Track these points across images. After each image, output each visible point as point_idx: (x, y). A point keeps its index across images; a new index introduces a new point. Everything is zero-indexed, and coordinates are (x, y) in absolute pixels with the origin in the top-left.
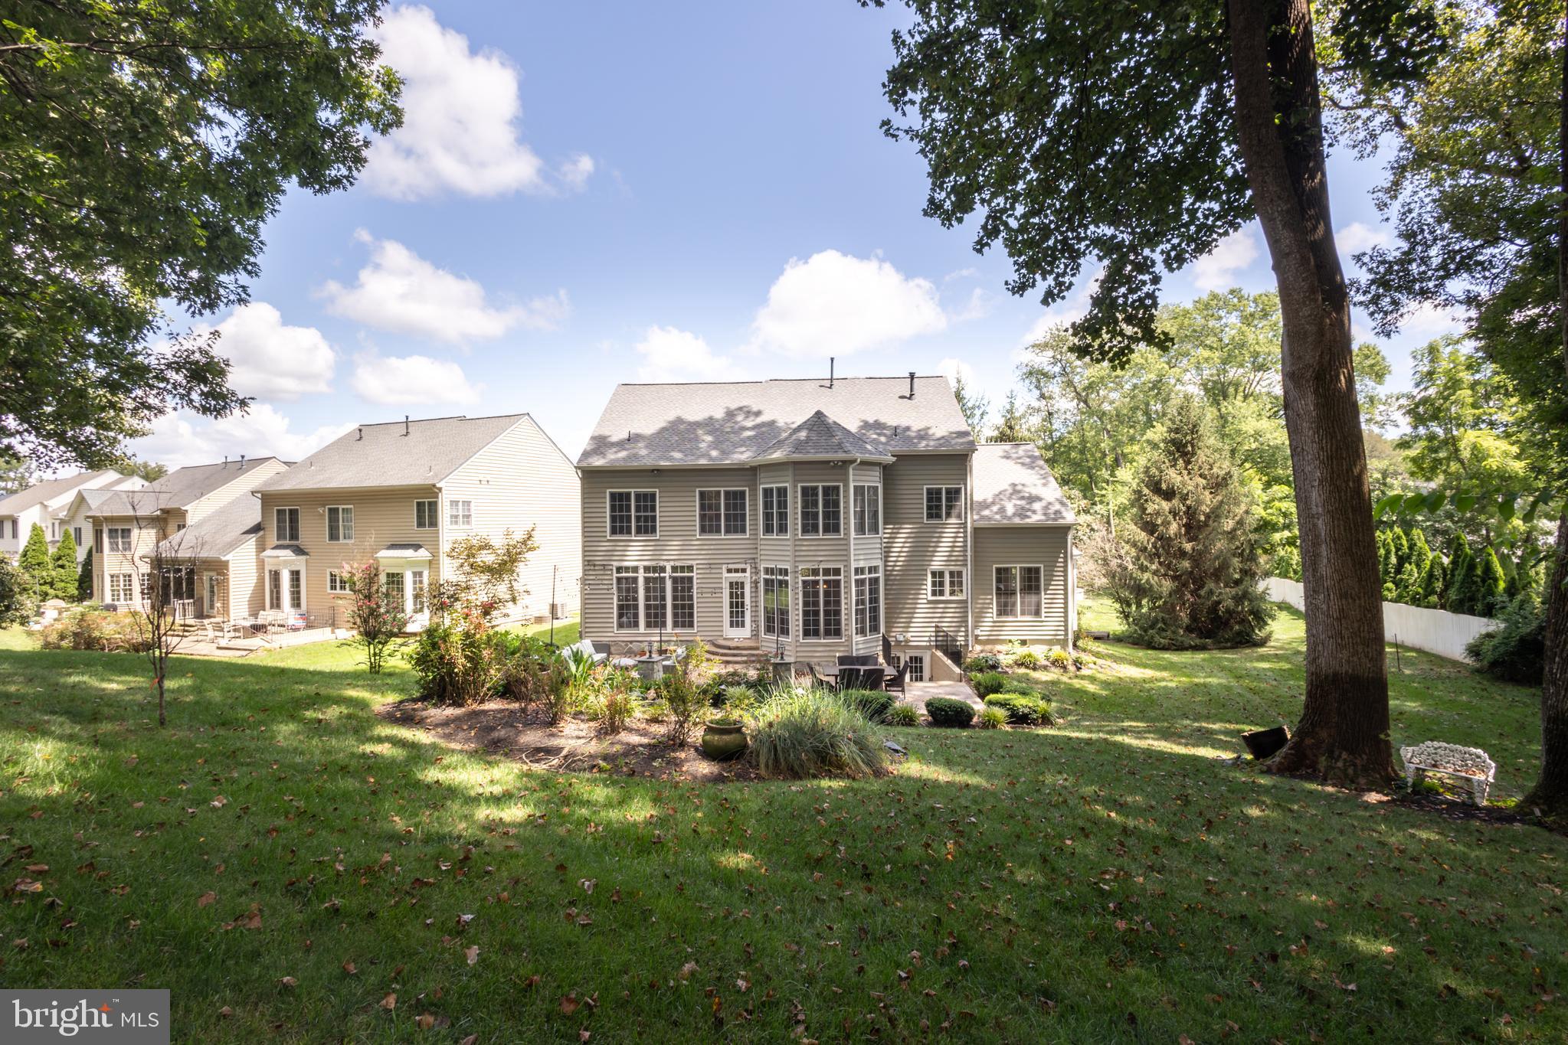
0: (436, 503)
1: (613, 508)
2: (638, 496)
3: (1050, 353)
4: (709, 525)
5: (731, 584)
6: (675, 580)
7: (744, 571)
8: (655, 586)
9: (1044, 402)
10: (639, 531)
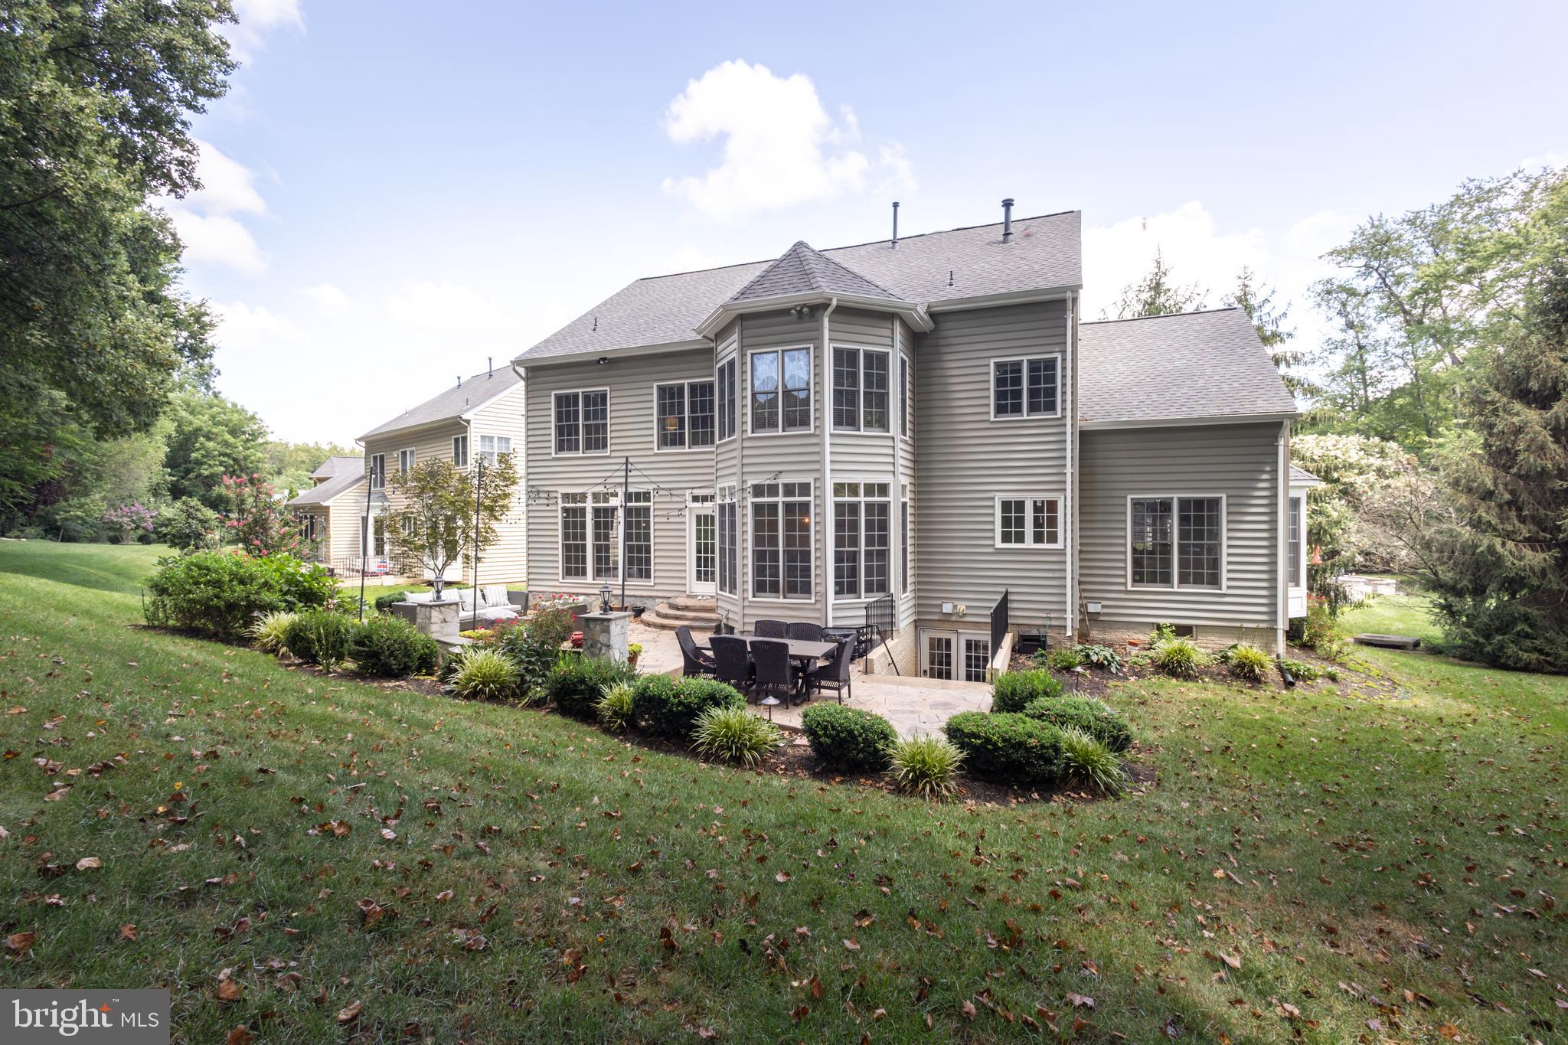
0: (465, 439)
1: (559, 415)
2: (587, 397)
3: (1362, 261)
4: (671, 439)
5: (698, 517)
6: (628, 512)
7: (713, 498)
8: (605, 520)
9: (1351, 332)
10: (587, 445)
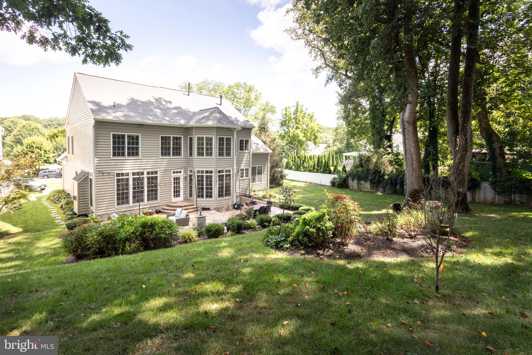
1: (114, 143)
4: (165, 152)
5: (175, 178)
6: (148, 178)
7: (180, 172)
8: (138, 182)
10: (129, 155)
